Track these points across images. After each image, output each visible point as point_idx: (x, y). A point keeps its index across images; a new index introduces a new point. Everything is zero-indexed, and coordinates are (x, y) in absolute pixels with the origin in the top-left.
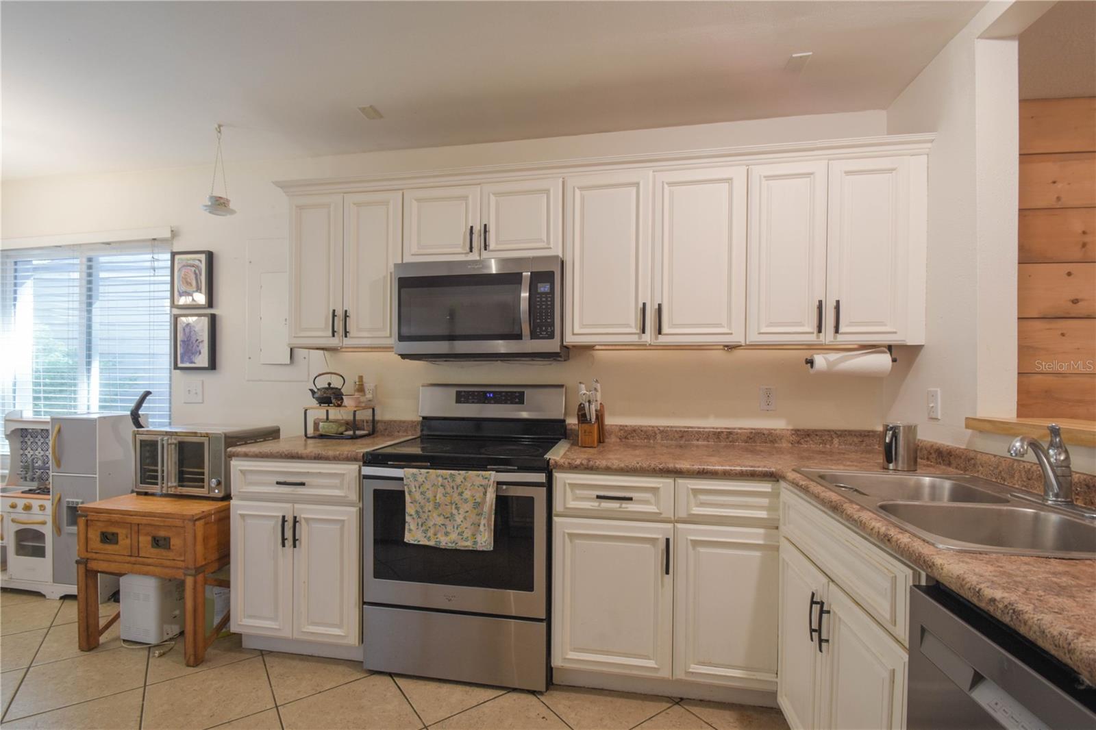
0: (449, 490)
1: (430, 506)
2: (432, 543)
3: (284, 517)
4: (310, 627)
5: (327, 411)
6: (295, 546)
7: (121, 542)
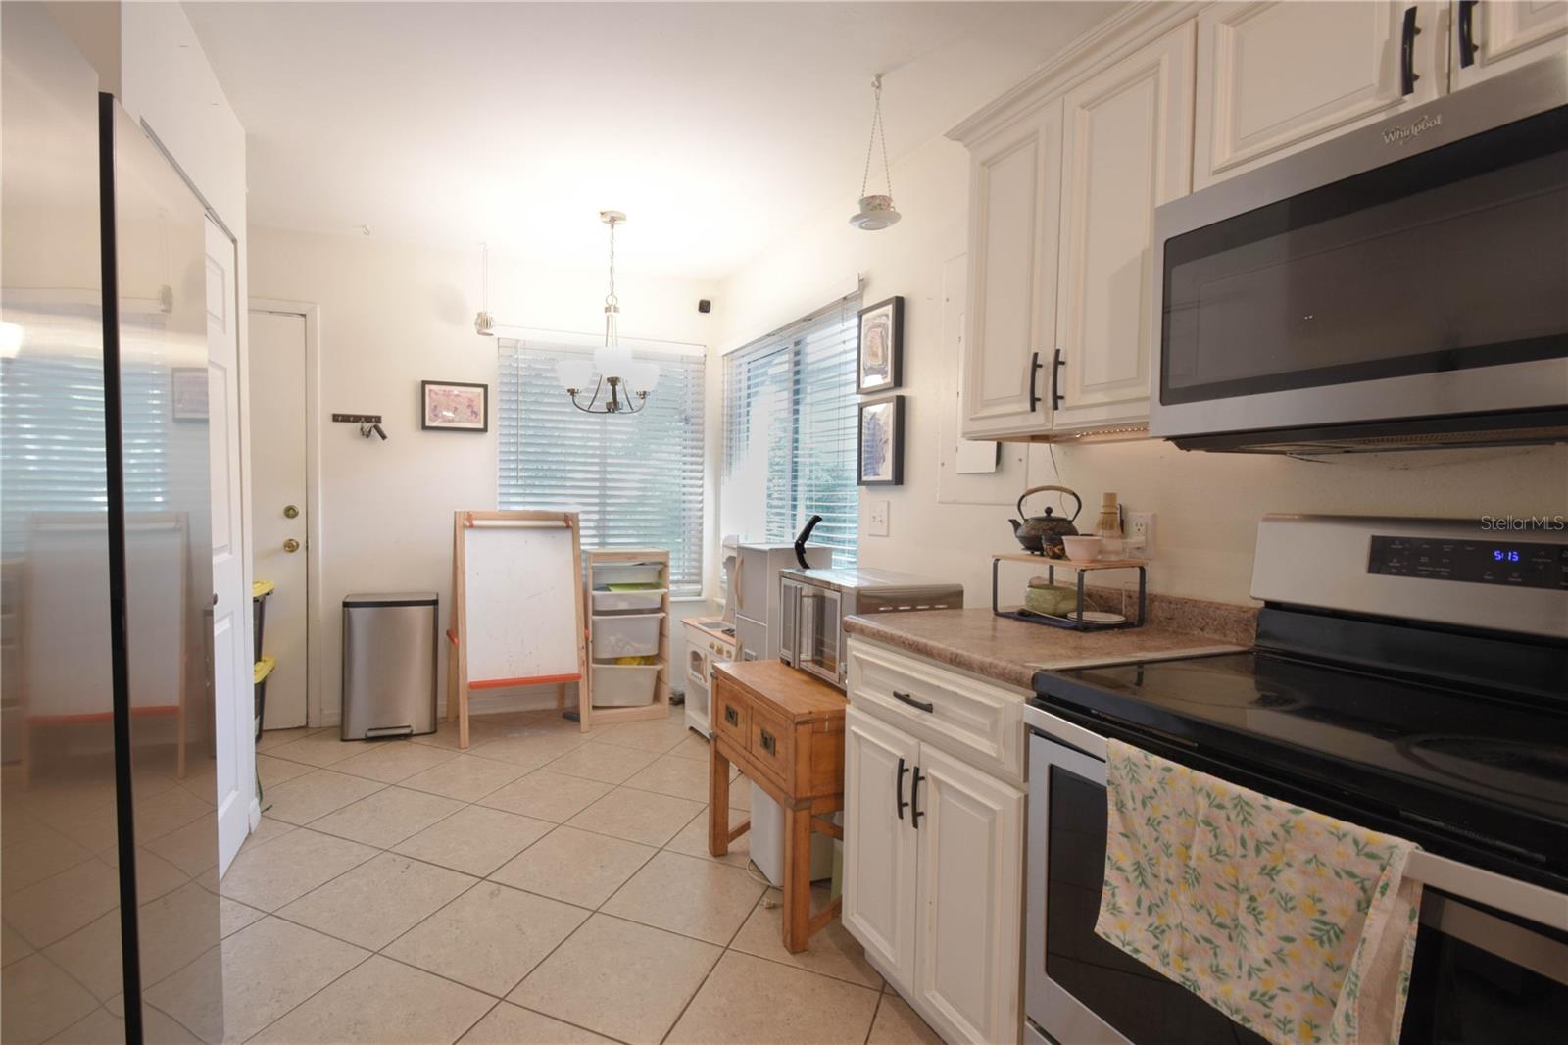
0: (1228, 843)
1: (1169, 868)
2: (1173, 974)
3: (902, 762)
4: (937, 995)
5: (1051, 568)
6: (916, 825)
7: (739, 725)
